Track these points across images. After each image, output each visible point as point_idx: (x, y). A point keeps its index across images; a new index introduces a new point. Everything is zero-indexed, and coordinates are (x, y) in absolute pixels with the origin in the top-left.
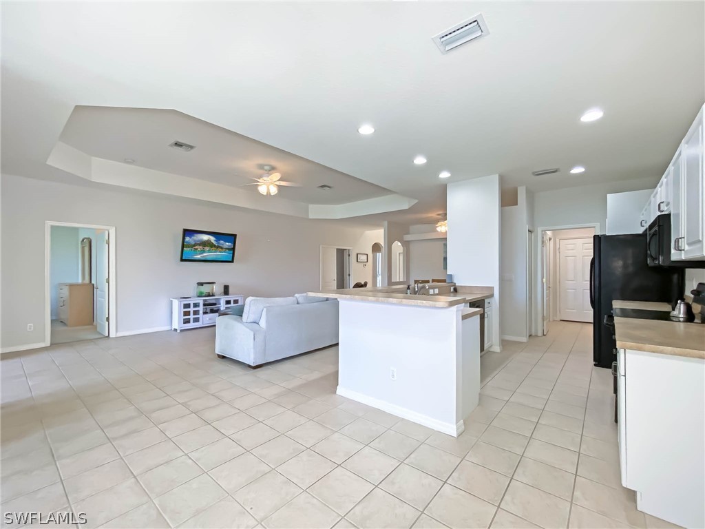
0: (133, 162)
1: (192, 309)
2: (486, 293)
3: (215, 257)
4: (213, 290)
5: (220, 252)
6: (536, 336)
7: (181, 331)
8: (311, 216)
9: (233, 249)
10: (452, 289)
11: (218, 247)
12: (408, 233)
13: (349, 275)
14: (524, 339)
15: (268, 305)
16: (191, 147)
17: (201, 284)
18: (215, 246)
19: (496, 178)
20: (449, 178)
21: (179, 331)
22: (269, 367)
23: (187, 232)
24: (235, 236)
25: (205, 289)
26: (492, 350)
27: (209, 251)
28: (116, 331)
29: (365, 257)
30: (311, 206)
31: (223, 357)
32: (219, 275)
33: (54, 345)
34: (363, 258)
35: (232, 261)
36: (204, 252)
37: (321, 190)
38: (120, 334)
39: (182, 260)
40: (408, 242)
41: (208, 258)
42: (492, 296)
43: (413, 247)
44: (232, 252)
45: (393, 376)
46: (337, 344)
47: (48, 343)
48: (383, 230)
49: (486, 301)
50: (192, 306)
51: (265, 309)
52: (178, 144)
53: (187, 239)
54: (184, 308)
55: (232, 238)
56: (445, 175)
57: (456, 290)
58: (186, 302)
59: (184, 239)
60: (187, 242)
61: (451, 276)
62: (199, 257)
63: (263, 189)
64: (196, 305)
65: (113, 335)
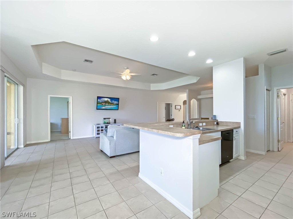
0: (75, 70)
1: (100, 129)
2: (236, 126)
3: (110, 108)
4: (110, 121)
5: (113, 106)
6: (273, 151)
7: (96, 138)
8: (152, 89)
9: (118, 104)
10: (215, 123)
11: (112, 104)
12: (200, 95)
13: (172, 115)
14: (264, 153)
15: (117, 129)
16: (91, 62)
17: (105, 119)
18: (110, 103)
19: (242, 60)
20: (212, 62)
21: (95, 138)
22: (118, 157)
23: (99, 98)
24: (119, 98)
25: (107, 121)
26: (239, 158)
27: (108, 106)
28: (73, 137)
29: (180, 107)
30: (152, 85)
31: (102, 151)
32: (112, 115)
33: (52, 141)
34: (179, 107)
35: (118, 110)
36: (106, 106)
37: (153, 76)
38: (74, 138)
39: (97, 109)
40: (200, 99)
41: (108, 108)
42: (239, 127)
43: (203, 102)
44: (118, 106)
45: (161, 173)
46: (139, 152)
47: (49, 140)
48: (186, 94)
49: (235, 131)
50: (100, 128)
51: (115, 131)
52: (86, 61)
53: (99, 100)
54: (97, 128)
55: (117, 99)
56: (209, 61)
57: (218, 124)
58: (98, 126)
59: (97, 100)
60: (98, 102)
61: (215, 116)
62: (103, 108)
63: (124, 78)
64: (102, 127)
65: (71, 138)
